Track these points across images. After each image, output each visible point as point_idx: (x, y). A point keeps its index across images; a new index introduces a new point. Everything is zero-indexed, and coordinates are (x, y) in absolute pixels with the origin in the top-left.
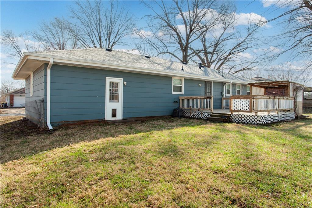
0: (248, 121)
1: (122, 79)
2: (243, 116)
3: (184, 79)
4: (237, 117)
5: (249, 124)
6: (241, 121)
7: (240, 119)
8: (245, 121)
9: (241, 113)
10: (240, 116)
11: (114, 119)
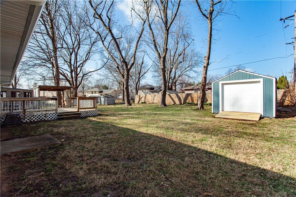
0: (92, 114)
2: (88, 111)
4: (84, 113)
5: (93, 116)
6: (87, 115)
7: (86, 114)
8: (89, 115)
9: (87, 110)
10: (86, 112)
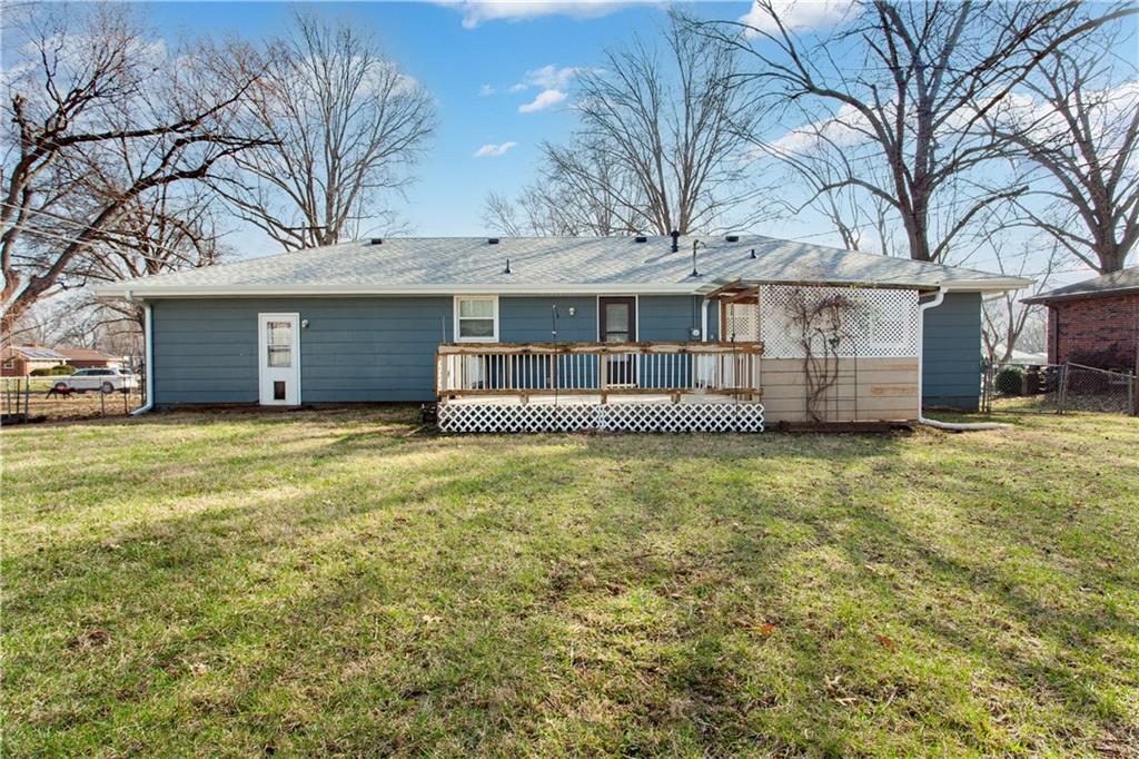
1: (298, 314)
3: (500, 298)
11: (279, 403)
